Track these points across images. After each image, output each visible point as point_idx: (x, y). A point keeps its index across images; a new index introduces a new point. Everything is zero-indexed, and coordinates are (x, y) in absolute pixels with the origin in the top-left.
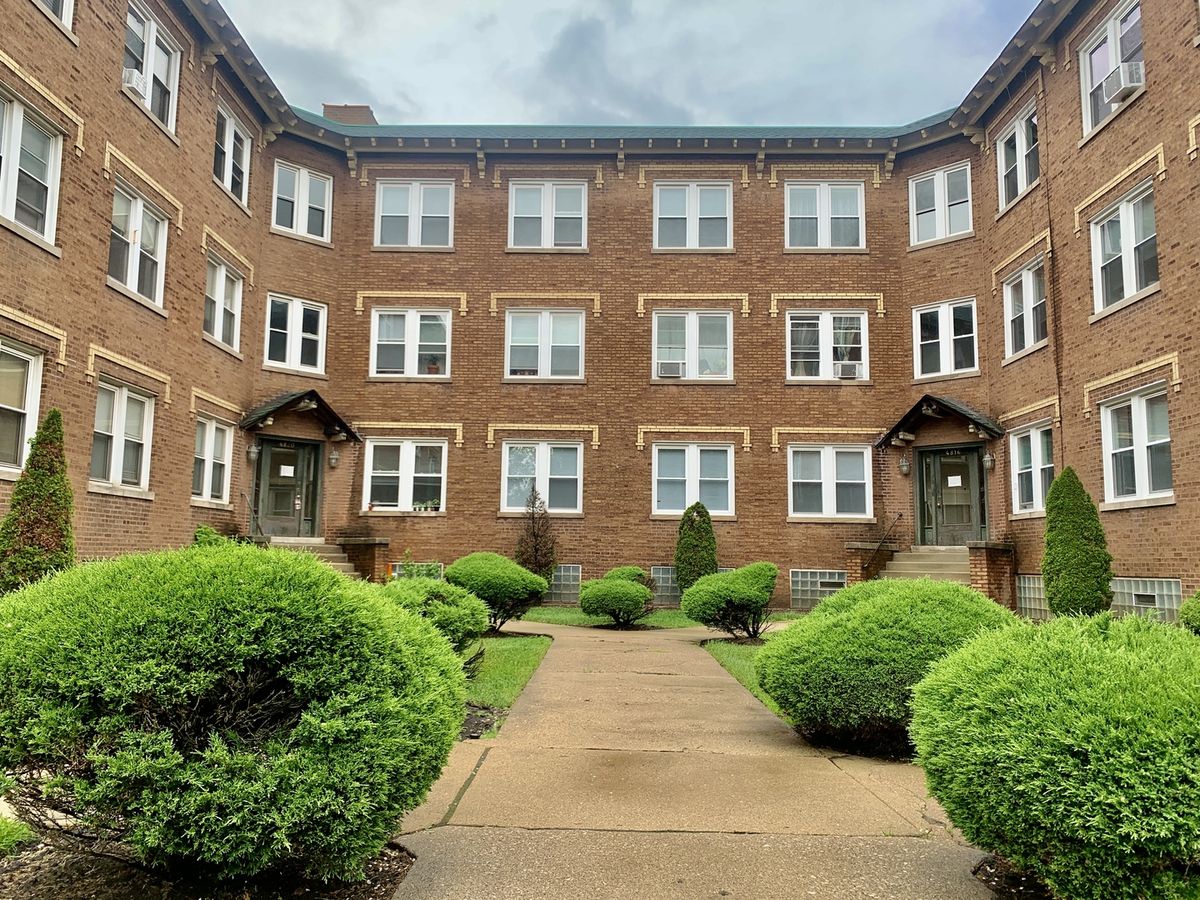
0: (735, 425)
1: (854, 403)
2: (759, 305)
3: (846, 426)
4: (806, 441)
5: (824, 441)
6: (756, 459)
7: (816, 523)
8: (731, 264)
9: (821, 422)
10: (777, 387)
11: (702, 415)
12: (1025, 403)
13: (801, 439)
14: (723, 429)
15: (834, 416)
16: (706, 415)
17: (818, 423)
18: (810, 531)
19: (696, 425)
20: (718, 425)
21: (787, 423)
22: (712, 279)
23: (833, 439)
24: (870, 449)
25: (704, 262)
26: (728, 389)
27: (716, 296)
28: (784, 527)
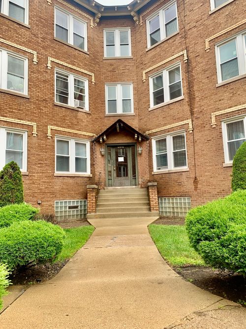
0: (28, 121)
1: (83, 120)
2: (42, 61)
3: (80, 130)
4: (63, 135)
5: (71, 136)
6: (39, 141)
7: (67, 177)
8: (28, 33)
9: (70, 127)
10: (50, 105)
11: (10, 112)
12: (165, 125)
13: (61, 134)
14: (22, 122)
15: (76, 125)
16: (12, 112)
17: (69, 127)
18: (65, 181)
19: (6, 117)
20: (19, 119)
21: (55, 125)
22: (17, 37)
23: (75, 135)
24: (89, 142)
25: (12, 25)
26: (25, 100)
27: (19, 47)
28: (52, 179)
